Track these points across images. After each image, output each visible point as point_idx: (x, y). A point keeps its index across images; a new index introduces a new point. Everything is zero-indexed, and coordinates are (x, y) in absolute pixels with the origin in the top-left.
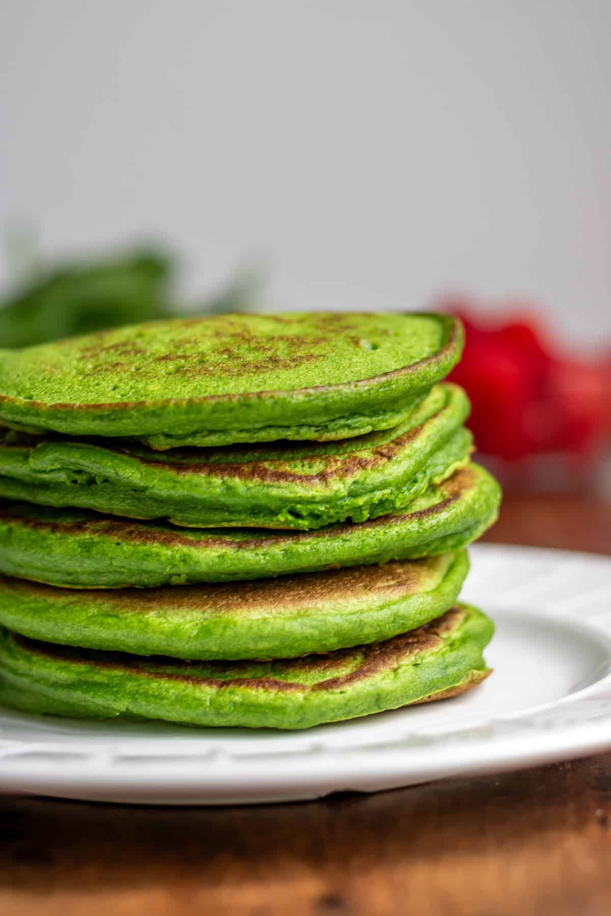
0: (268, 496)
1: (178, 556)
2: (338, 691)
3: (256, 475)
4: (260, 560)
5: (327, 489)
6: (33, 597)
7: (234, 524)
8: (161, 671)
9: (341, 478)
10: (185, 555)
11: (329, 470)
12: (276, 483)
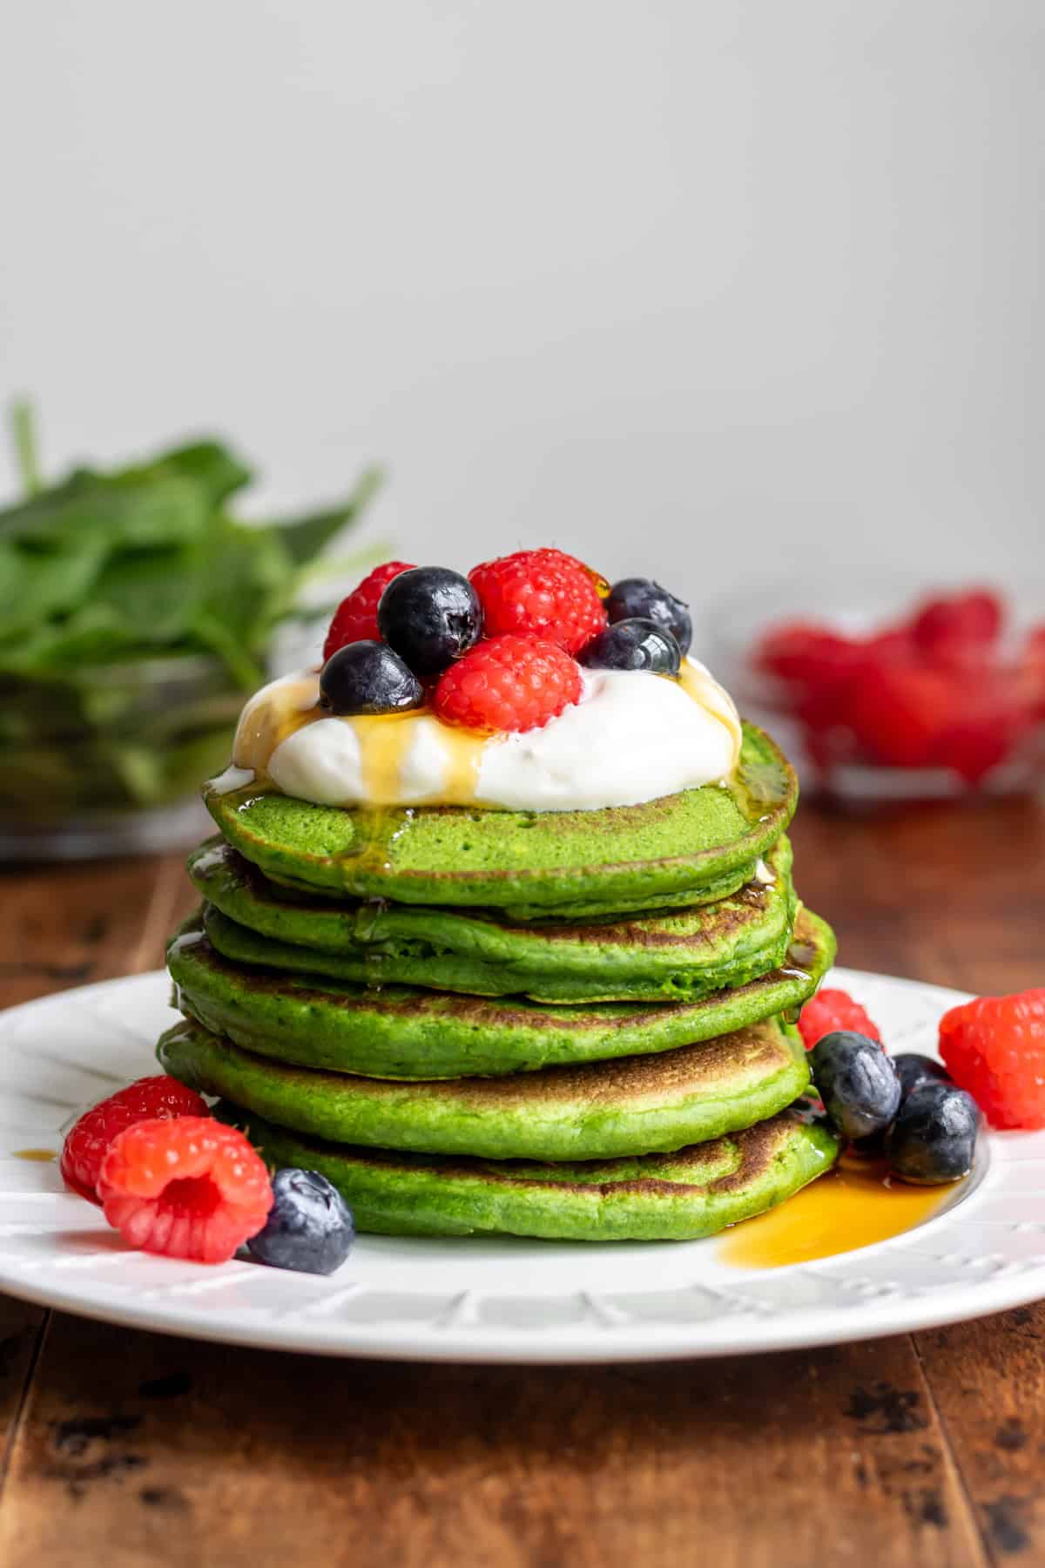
0: (654, 964)
1: (555, 1041)
2: (739, 1192)
3: (636, 940)
4: (645, 1041)
5: (714, 953)
6: (345, 1093)
7: (607, 998)
8: (518, 1176)
9: (724, 936)
10: (565, 1041)
11: (708, 928)
12: (661, 949)
